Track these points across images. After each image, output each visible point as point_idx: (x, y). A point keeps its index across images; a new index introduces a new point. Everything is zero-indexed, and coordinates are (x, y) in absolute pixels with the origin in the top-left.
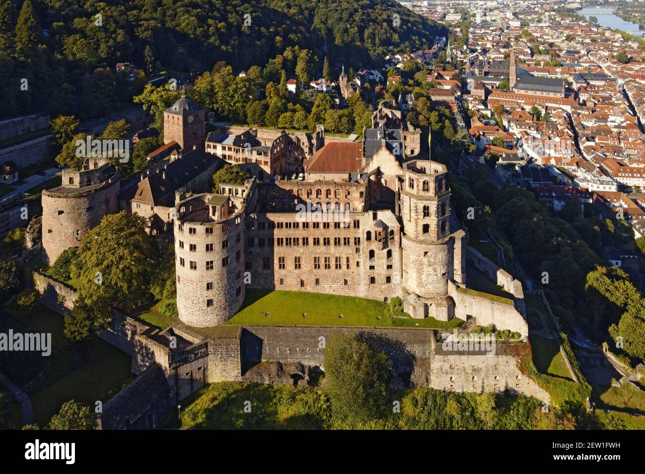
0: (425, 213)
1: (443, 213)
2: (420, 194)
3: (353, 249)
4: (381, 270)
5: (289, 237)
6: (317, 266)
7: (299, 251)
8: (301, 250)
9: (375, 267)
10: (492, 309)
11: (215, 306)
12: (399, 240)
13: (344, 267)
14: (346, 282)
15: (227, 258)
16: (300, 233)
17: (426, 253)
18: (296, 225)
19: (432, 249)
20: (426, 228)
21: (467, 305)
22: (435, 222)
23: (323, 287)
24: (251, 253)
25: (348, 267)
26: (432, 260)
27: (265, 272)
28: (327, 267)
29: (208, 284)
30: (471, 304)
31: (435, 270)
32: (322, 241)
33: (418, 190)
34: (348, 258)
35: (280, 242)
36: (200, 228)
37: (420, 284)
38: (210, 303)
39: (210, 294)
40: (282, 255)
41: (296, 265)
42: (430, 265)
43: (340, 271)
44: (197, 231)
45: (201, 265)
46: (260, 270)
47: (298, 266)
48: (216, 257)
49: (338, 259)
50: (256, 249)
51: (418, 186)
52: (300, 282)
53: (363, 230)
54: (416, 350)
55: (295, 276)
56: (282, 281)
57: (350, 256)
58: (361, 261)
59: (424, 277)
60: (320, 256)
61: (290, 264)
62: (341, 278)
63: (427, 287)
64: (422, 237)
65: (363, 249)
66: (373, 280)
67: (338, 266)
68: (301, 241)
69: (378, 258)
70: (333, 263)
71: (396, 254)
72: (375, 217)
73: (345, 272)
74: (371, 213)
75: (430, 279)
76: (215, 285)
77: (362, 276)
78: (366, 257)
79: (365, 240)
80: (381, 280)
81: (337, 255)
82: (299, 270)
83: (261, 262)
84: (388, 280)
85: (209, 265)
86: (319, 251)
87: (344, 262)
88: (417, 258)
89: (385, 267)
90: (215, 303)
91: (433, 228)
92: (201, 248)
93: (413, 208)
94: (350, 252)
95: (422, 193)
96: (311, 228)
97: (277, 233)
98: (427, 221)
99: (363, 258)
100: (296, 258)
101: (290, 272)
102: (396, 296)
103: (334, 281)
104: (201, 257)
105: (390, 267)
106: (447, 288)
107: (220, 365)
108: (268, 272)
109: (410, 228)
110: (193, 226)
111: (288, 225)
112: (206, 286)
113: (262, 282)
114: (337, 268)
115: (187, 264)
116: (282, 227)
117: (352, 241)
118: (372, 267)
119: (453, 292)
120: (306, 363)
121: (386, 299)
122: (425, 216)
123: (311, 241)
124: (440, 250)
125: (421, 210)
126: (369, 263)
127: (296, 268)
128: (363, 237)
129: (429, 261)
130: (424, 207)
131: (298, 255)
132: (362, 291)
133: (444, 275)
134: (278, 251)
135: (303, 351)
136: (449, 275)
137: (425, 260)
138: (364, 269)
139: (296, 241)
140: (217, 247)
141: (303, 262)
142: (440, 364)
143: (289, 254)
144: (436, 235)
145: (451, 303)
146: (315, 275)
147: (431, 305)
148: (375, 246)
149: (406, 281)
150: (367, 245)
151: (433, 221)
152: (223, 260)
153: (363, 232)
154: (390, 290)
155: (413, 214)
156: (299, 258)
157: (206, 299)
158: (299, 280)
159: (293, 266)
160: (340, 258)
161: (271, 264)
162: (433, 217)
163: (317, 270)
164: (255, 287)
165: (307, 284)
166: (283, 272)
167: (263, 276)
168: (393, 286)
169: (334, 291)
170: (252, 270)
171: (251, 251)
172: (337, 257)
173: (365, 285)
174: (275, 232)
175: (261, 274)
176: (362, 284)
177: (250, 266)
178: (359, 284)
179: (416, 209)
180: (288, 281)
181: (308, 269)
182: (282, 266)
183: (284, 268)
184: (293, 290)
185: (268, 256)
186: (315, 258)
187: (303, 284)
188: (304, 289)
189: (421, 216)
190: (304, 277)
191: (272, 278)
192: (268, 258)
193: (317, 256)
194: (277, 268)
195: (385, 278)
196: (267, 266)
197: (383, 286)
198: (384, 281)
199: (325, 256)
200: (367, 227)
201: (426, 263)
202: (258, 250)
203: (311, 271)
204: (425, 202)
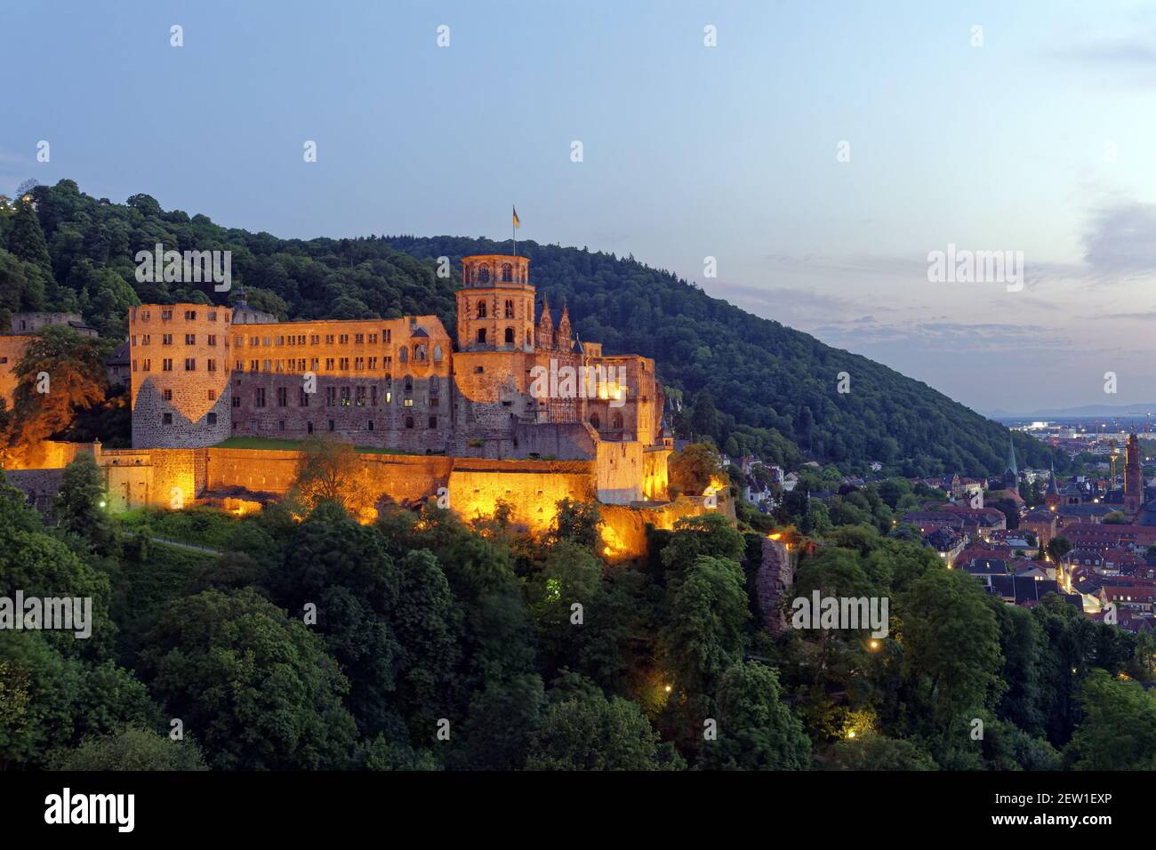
0: (479, 312)
1: (510, 315)
3: (381, 374)
4: (421, 407)
6: (330, 401)
11: (175, 424)
12: (448, 361)
13: (368, 402)
14: (370, 426)
16: (307, 351)
17: (478, 369)
18: (302, 339)
19: (487, 362)
20: (481, 335)
21: (530, 439)
22: (493, 323)
23: (339, 433)
24: (239, 382)
25: (374, 404)
27: (258, 411)
32: (337, 364)
33: (473, 279)
34: (374, 388)
35: (280, 365)
38: (168, 418)
39: (169, 406)
40: (282, 385)
41: (301, 400)
42: (482, 387)
43: (363, 409)
44: (152, 316)
45: (157, 364)
46: (252, 408)
47: (303, 402)
49: (359, 390)
50: (247, 378)
51: (474, 275)
52: (306, 427)
53: (395, 345)
55: (300, 417)
56: (281, 425)
57: (377, 385)
58: (392, 391)
59: (474, 406)
60: (336, 386)
61: (292, 400)
62: (364, 420)
63: (478, 420)
64: (476, 349)
65: (396, 374)
66: (410, 423)
67: (359, 401)
68: (309, 365)
69: (417, 388)
70: (351, 395)
71: (444, 383)
72: (413, 324)
73: (368, 409)
74: (407, 319)
75: (483, 407)
76: (175, 394)
77: (394, 414)
78: (399, 385)
79: (398, 360)
80: (421, 422)
81: (358, 383)
82: (306, 408)
83: (253, 395)
84: (433, 423)
85: (167, 364)
86: (332, 377)
87: (368, 393)
88: (467, 379)
89: (427, 402)
90: (174, 419)
91: (492, 334)
93: (465, 307)
94: (377, 378)
95: (478, 284)
96: (322, 345)
98: (481, 323)
99: (395, 388)
100: (300, 389)
101: (293, 410)
102: (443, 449)
103: (355, 425)
104: (156, 353)
105: (434, 402)
108: (263, 410)
110: (147, 309)
111: (291, 340)
112: (164, 394)
113: (255, 427)
114: (357, 403)
116: (282, 343)
117: (380, 361)
121: (429, 452)
122: (480, 317)
123: (322, 364)
125: (474, 308)
126: (403, 396)
127: (301, 405)
128: (395, 355)
129: (481, 380)
130: (478, 303)
132: (394, 439)
133: (504, 402)
134: (277, 380)
137: (476, 378)
138: (396, 405)
139: (302, 363)
141: (310, 396)
143: (292, 384)
144: (494, 343)
146: (328, 416)
148: (413, 368)
149: (456, 420)
150: (401, 368)
151: (489, 322)
153: (396, 349)
154: (435, 439)
155: (465, 316)
157: (163, 413)
158: (305, 423)
159: (298, 402)
160: (364, 388)
161: (267, 399)
162: (490, 316)
163: (331, 408)
164: (246, 434)
165: (316, 430)
166: (284, 410)
167: (256, 417)
168: (440, 434)
169: (354, 439)
170: (241, 408)
171: (239, 378)
172: (358, 388)
173: (398, 429)
174: (272, 350)
175: (253, 414)
176: (394, 427)
177: (238, 402)
178: (389, 429)
179: (468, 306)
180: (290, 424)
181: (318, 405)
182: (283, 402)
183: (285, 405)
184: (297, 439)
185: (263, 387)
186: (329, 388)
187: (310, 429)
188: (312, 436)
189: (475, 317)
190: (312, 417)
191: (268, 421)
192: (263, 389)
193: (331, 385)
194: (275, 405)
195: (427, 419)
196: (261, 402)
197: (425, 433)
198: (426, 424)
199: (342, 385)
200: (401, 341)
201: (478, 383)
202: (249, 378)
203: (322, 409)
204: (480, 293)
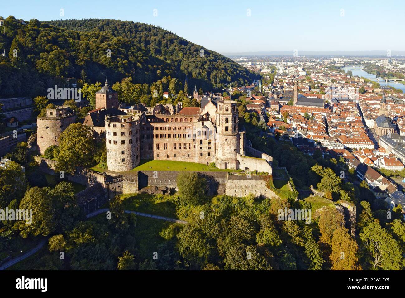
0: (226, 121)
1: (235, 122)
2: (224, 112)
4: (205, 150)
5: (161, 134)
6: (175, 148)
7: (166, 140)
9: (203, 148)
10: (256, 163)
11: (126, 162)
12: (214, 135)
13: (188, 148)
14: (189, 155)
15: (131, 140)
16: (166, 132)
17: (226, 140)
18: (165, 128)
19: (229, 138)
20: (227, 128)
21: (245, 163)
22: (231, 125)
23: (178, 158)
24: (143, 142)
25: (190, 148)
26: (229, 143)
27: (150, 151)
28: (180, 148)
29: (122, 151)
30: (247, 162)
31: (230, 147)
32: (177, 136)
33: (223, 110)
34: (190, 144)
35: (157, 136)
36: (118, 125)
37: (224, 155)
38: (123, 160)
39: (123, 156)
40: (158, 143)
42: (228, 145)
43: (186, 150)
44: (117, 126)
45: (119, 142)
46: (147, 150)
47: (166, 148)
48: (126, 138)
49: (185, 144)
50: (145, 140)
51: (223, 109)
53: (197, 130)
54: (220, 180)
55: (164, 153)
56: (158, 155)
57: (191, 143)
58: (196, 145)
59: (225, 151)
60: (176, 143)
61: (162, 147)
62: (187, 154)
63: (226, 156)
64: (225, 132)
65: (197, 140)
66: (201, 154)
67: (185, 148)
68: (167, 136)
69: (204, 144)
70: (182, 146)
71: (213, 143)
72: (203, 124)
73: (188, 150)
74: (201, 122)
75: (228, 152)
76: (126, 152)
77: (197, 152)
78: (198, 143)
79: (198, 135)
80: (205, 154)
81: (185, 142)
83: (148, 146)
84: (209, 154)
85: (123, 142)
86: (176, 141)
87: (188, 145)
88: (222, 142)
89: (207, 148)
90: (126, 160)
91: (230, 128)
92: (119, 134)
93: (221, 119)
94: (191, 141)
95: (225, 112)
97: (155, 132)
98: (227, 125)
99: (197, 144)
100: (165, 144)
101: (162, 151)
102: (212, 162)
103: (183, 155)
104: (119, 138)
105: (210, 148)
106: (236, 157)
107: (128, 186)
109: (219, 129)
110: (115, 123)
111: (161, 128)
112: (121, 152)
113: (148, 156)
114: (184, 149)
115: (112, 142)
116: (158, 129)
117: (192, 135)
118: (201, 148)
119: (239, 158)
120: (169, 187)
121: (208, 163)
122: (226, 122)
123: (172, 136)
124: (233, 138)
125: (224, 120)
126: (200, 146)
127: (165, 149)
128: (197, 133)
129: (227, 143)
130: (226, 118)
131: (166, 143)
132: (196, 159)
133: (235, 150)
134: (156, 141)
135: (167, 181)
136: (237, 151)
137: (226, 143)
138: (197, 149)
139: (165, 136)
140: (127, 134)
141: (168, 146)
142: (231, 184)
143: (161, 142)
144: (231, 131)
145: (238, 163)
146: (174, 152)
147: (228, 163)
148: (203, 138)
149: (217, 154)
150: (199, 137)
151: (230, 125)
152: (130, 140)
154: (210, 159)
155: (221, 122)
156: (166, 144)
157: (121, 158)
158: (166, 155)
161: (153, 147)
162: (230, 123)
163: (175, 150)
164: (145, 159)
165: (170, 157)
166: (159, 151)
168: (211, 157)
169: (183, 160)
170: (143, 150)
173: (198, 157)
175: (148, 152)
177: (142, 148)
178: (195, 156)
180: (161, 155)
183: (159, 149)
184: (163, 160)
185: (151, 143)
186: (174, 144)
187: (168, 157)
188: (169, 159)
189: (224, 123)
190: (168, 153)
191: (153, 154)
194: (155, 149)
196: (150, 148)
197: (206, 157)
199: (179, 143)
200: (199, 129)
201: (227, 144)
202: (146, 140)
203: (172, 150)
204: (226, 116)
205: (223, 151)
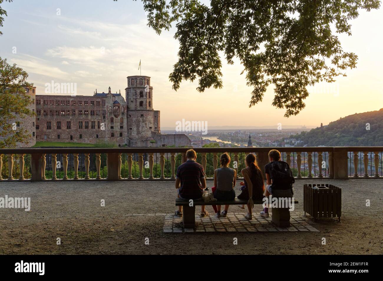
2: (138, 86)
3: (101, 117)
4: (117, 129)
6: (81, 127)
8: (71, 117)
9: (114, 127)
12: (126, 112)
13: (96, 127)
14: (97, 136)
16: (70, 107)
17: (142, 115)
18: (68, 102)
19: (145, 113)
20: (141, 104)
22: (146, 100)
23: (84, 139)
25: (98, 128)
26: (144, 119)
27: (48, 131)
28: (87, 127)
30: (164, 139)
31: (146, 124)
32: (83, 112)
33: (137, 84)
35: (58, 112)
39: (18, 129)
40: (59, 121)
41: (68, 126)
42: (143, 122)
43: (94, 130)
46: (45, 129)
47: (69, 127)
53: (107, 106)
55: (67, 133)
56: (58, 136)
57: (100, 121)
58: (106, 123)
60: (83, 121)
61: (64, 126)
62: (95, 134)
64: (139, 108)
65: (107, 117)
66: (113, 135)
67: (93, 127)
68: (71, 112)
69: (116, 122)
70: (90, 125)
71: (125, 121)
72: (113, 99)
73: (96, 130)
76: (21, 124)
77: (107, 132)
78: (109, 121)
79: (108, 112)
80: (117, 134)
81: (93, 120)
82: (70, 129)
83: (45, 125)
84: (121, 135)
86: (81, 118)
87: (96, 124)
88: (137, 119)
89: (119, 127)
91: (145, 103)
93: (134, 93)
94: (100, 118)
96: (77, 105)
98: (141, 100)
100: (67, 122)
101: (64, 130)
102: (125, 143)
103: (91, 136)
105: (122, 127)
106: (152, 135)
108: (50, 131)
109: (132, 106)
111: (63, 102)
113: (46, 137)
114: (92, 128)
116: (59, 103)
117: (101, 112)
118: (112, 127)
121: (120, 145)
123: (77, 112)
124: (149, 114)
125: (139, 94)
126: (110, 125)
128: (107, 110)
130: (140, 92)
131: (69, 120)
132: (107, 141)
133: (151, 128)
134: (56, 118)
136: (153, 129)
138: (108, 128)
139: (68, 112)
141: (72, 125)
143: (64, 120)
144: (146, 107)
146: (79, 132)
148: (114, 115)
149: (131, 134)
150: (110, 115)
151: (144, 99)
154: (122, 141)
155: (134, 97)
156: (70, 122)
158: (69, 136)
159: (66, 127)
160: (94, 122)
161: (52, 126)
162: (145, 97)
163: (81, 129)
164: (42, 140)
165: (74, 138)
166: (60, 131)
167: (47, 134)
168: (123, 139)
169: (90, 141)
170: (40, 129)
171: (39, 118)
172: (92, 122)
173: (108, 137)
174: (55, 106)
175: (45, 132)
176: (107, 137)
177: (38, 127)
178: (105, 137)
179: (136, 93)
180: (63, 136)
181: (75, 129)
182: (59, 127)
183: (60, 128)
184: (66, 142)
185: (50, 121)
186: (80, 122)
187: (72, 138)
188: (72, 141)
189: (139, 97)
190: (72, 133)
191: (52, 135)
192: (50, 122)
193: (81, 121)
194: (56, 128)
195: (119, 133)
196: (49, 127)
197: (118, 138)
198: (119, 135)
199: (86, 121)
200: (109, 105)
201: (142, 120)
202: (43, 117)
203: (77, 130)
204: (141, 89)
205: (138, 129)
